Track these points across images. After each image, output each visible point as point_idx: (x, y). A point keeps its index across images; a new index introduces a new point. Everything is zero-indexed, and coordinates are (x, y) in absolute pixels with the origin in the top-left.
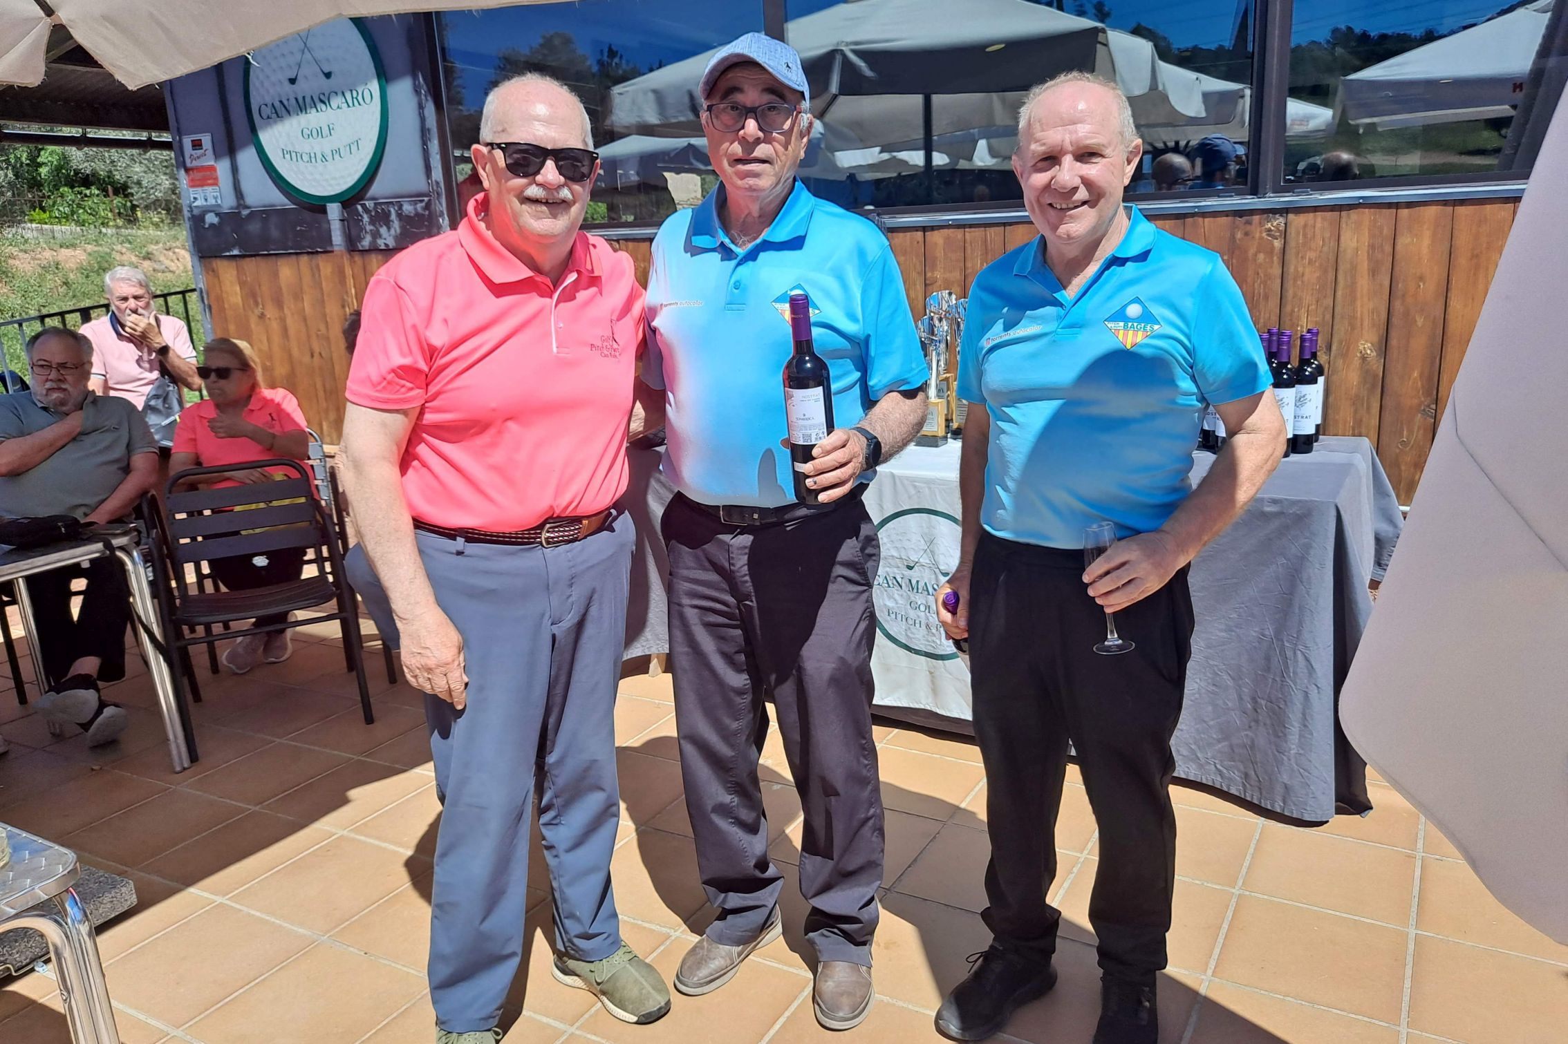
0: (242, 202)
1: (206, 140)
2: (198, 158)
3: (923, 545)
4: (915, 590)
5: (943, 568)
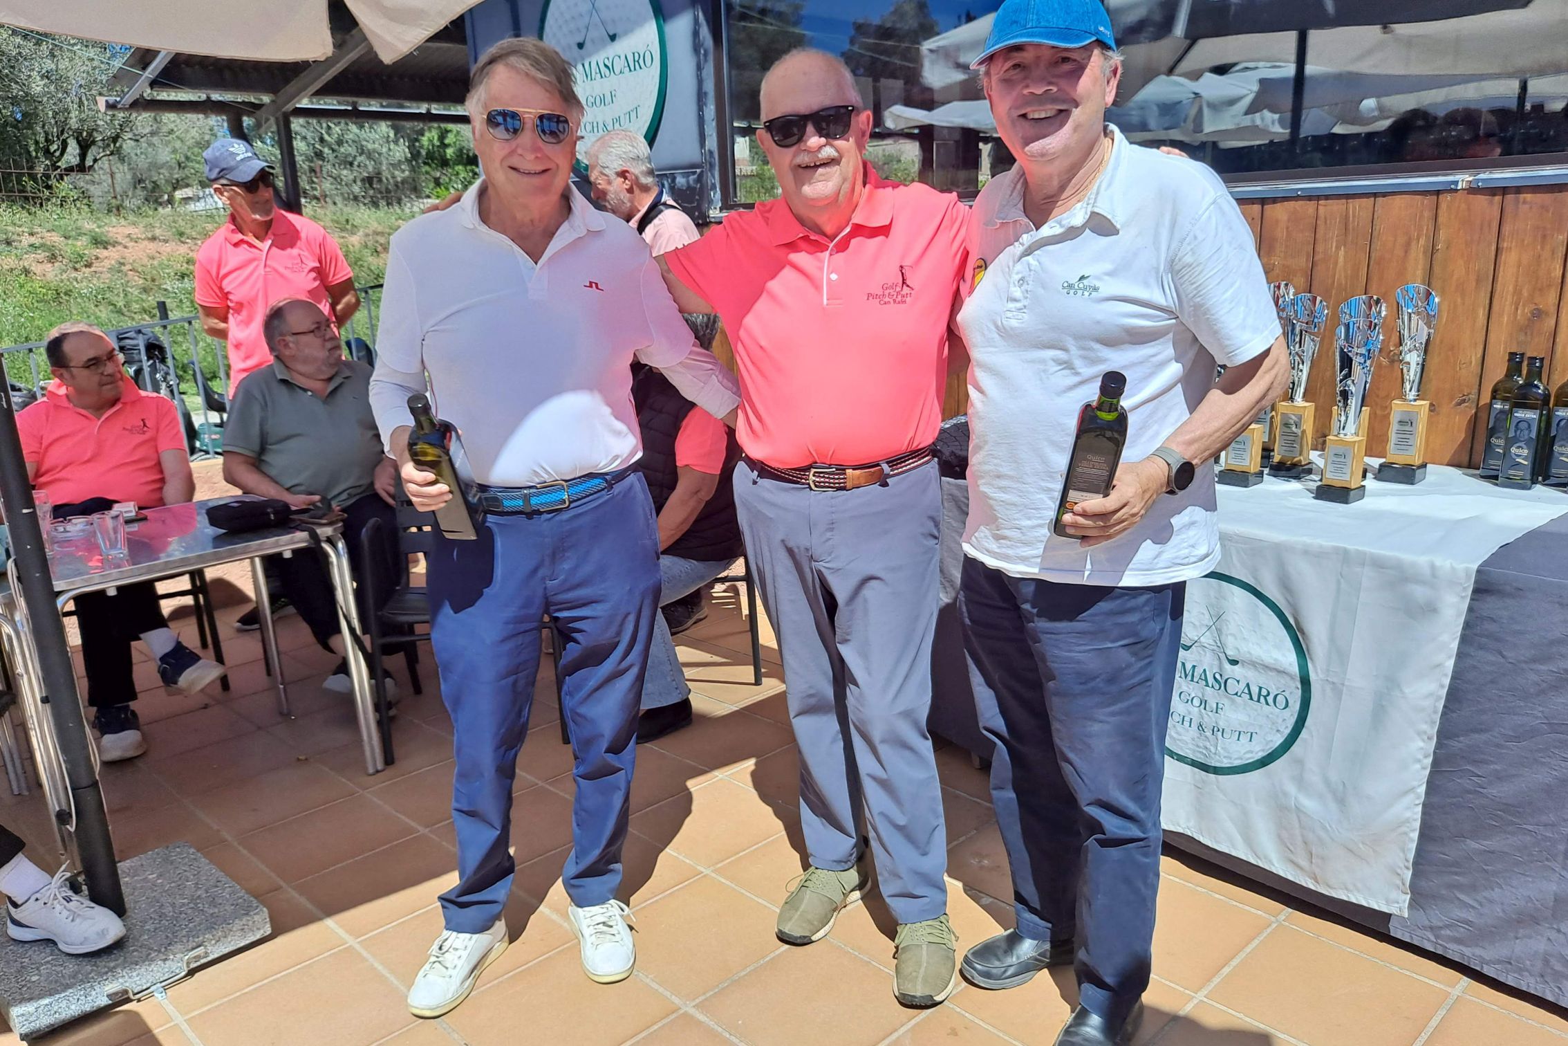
3: (1207, 620)
4: (1189, 678)
5: (1231, 653)
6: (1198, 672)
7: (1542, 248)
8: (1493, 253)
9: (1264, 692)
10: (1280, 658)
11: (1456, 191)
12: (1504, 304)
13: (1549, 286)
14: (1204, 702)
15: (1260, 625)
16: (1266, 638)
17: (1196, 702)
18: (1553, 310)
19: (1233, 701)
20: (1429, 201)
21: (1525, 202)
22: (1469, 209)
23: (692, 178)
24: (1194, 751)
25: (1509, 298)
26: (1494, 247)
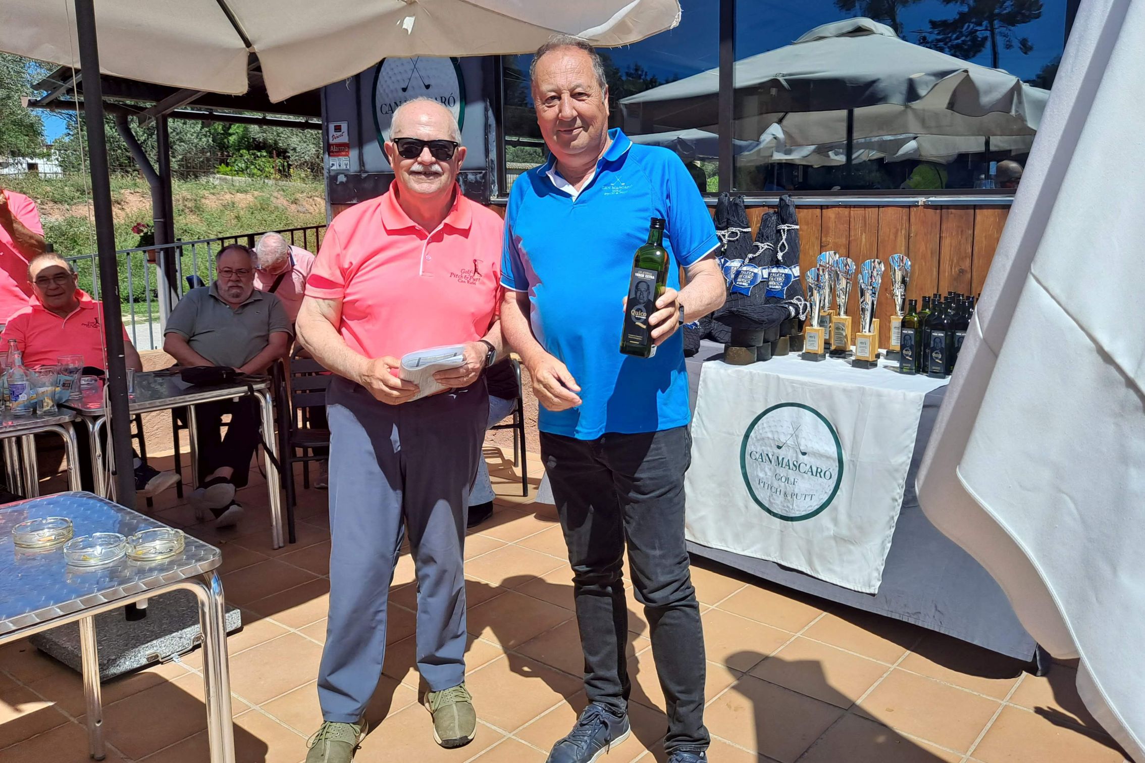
0: (363, 168)
1: (344, 126)
2: (338, 137)
3: (791, 431)
4: (780, 465)
5: (803, 449)
6: (785, 461)
7: (961, 237)
8: (938, 239)
9: (819, 470)
10: (828, 449)
11: (919, 206)
12: (945, 266)
13: (966, 257)
14: (787, 479)
15: (819, 432)
16: (821, 439)
17: (783, 479)
18: (969, 270)
19: (803, 477)
20: (906, 210)
21: (951, 213)
22: (925, 216)
23: (479, 176)
24: (782, 510)
25: (947, 262)
26: (938, 236)
